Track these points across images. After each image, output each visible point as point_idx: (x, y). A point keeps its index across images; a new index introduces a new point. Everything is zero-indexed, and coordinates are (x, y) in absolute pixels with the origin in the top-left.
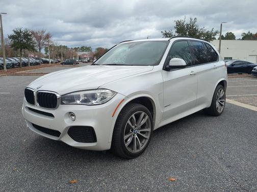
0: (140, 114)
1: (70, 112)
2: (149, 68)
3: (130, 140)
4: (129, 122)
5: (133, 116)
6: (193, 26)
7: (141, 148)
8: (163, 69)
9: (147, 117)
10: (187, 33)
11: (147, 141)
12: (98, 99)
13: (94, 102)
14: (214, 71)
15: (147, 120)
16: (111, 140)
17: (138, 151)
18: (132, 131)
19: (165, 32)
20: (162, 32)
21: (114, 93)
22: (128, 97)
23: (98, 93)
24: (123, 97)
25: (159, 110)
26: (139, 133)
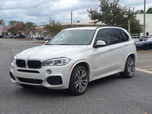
0: (82, 71)
1: (48, 70)
2: (85, 47)
3: (77, 85)
4: (77, 75)
5: (79, 72)
6: (116, 5)
7: (83, 90)
8: (93, 47)
9: (86, 73)
10: (111, 12)
11: (86, 86)
12: (62, 62)
13: (60, 64)
14: (125, 48)
15: (86, 75)
16: (69, 84)
17: (82, 91)
18: (78, 80)
19: (90, 10)
20: (88, 10)
21: (70, 60)
22: (76, 62)
23: (62, 59)
24: (74, 62)
25: (92, 70)
26: (82, 82)
